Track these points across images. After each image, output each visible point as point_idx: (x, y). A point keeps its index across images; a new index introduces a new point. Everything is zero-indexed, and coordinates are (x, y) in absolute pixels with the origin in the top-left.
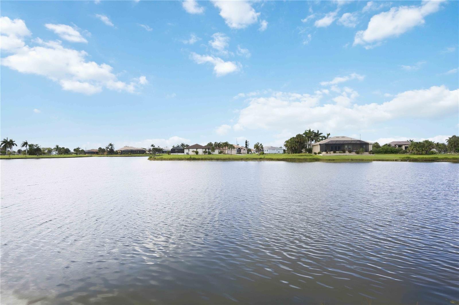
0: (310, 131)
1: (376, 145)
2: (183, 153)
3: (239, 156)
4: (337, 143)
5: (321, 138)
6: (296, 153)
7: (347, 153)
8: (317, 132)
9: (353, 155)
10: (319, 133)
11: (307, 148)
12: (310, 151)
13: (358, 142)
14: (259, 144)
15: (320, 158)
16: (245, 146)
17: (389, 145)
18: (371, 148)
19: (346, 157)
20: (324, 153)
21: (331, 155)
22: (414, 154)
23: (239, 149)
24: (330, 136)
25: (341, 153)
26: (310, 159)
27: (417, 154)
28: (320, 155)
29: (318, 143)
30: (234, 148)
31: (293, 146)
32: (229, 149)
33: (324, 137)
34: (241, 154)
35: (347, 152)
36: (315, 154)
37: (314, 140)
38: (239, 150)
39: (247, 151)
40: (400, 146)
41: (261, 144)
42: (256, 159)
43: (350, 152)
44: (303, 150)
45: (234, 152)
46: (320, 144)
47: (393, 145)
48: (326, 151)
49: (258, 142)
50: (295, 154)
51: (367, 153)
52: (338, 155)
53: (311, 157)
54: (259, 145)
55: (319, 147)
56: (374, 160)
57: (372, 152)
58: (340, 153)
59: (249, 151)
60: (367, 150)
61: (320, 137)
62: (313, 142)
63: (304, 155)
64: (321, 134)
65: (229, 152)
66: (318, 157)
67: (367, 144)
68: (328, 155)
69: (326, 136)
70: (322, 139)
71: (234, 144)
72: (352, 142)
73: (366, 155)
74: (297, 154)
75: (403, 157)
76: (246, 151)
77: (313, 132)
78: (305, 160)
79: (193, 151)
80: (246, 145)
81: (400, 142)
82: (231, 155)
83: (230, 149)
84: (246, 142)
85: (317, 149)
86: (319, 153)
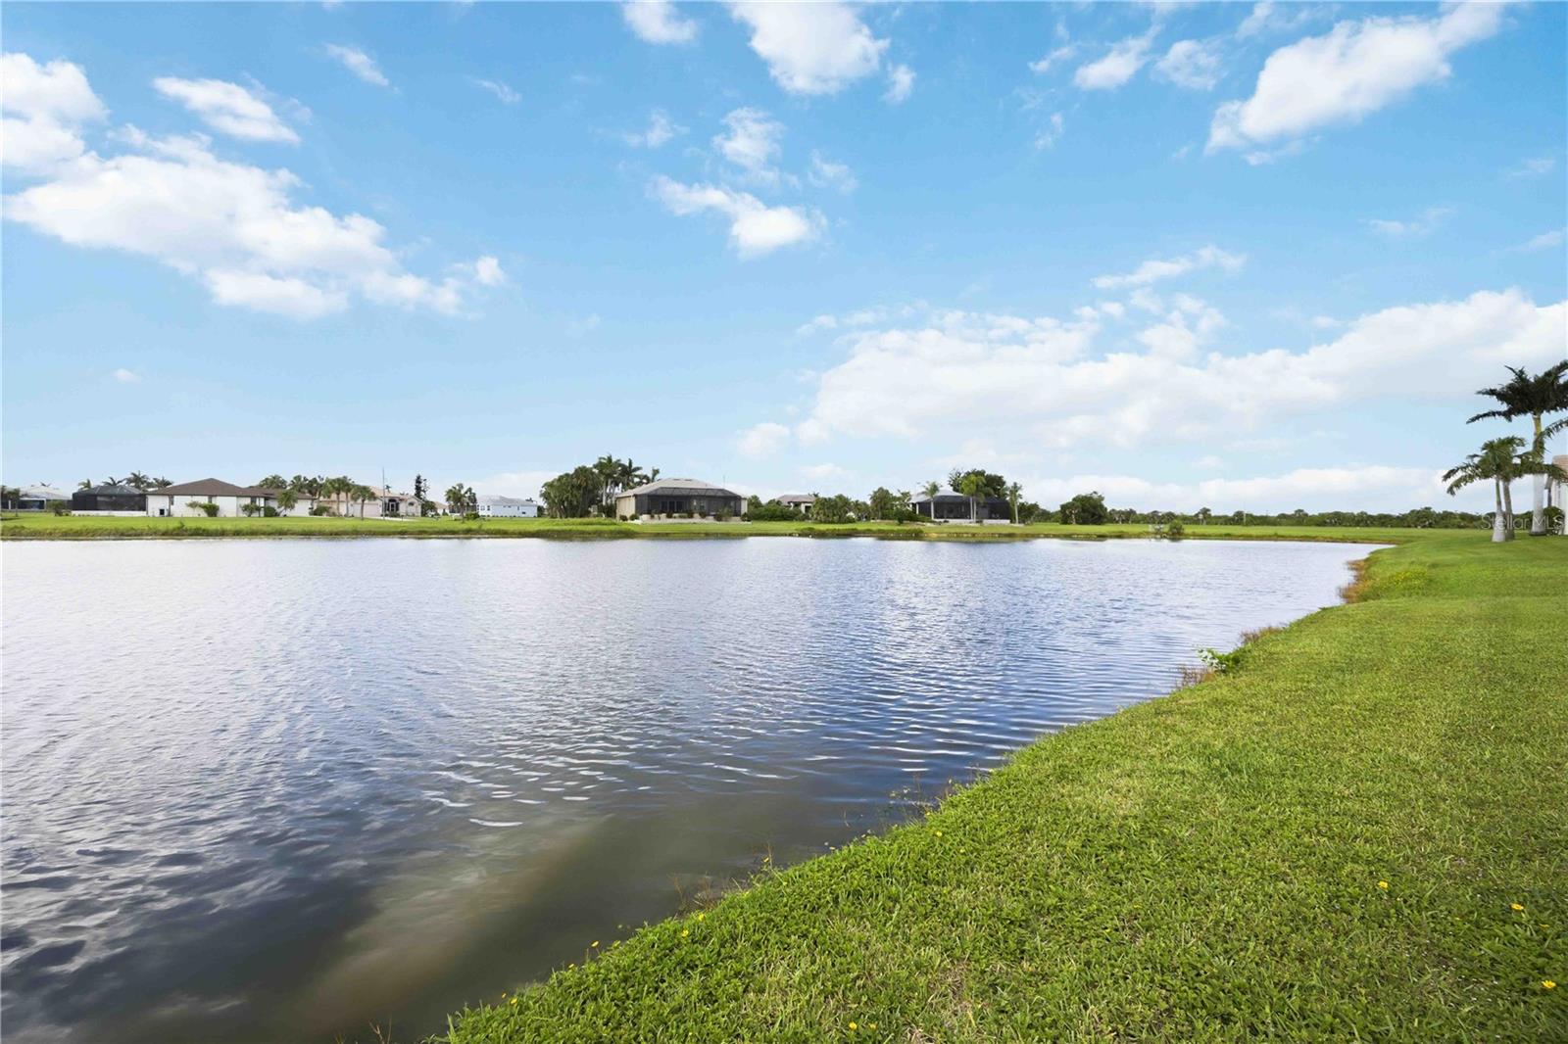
0: (610, 459)
1: (754, 502)
2: (143, 508)
3: (392, 524)
4: (677, 493)
5: (636, 480)
6: (573, 516)
7: (697, 519)
8: (627, 464)
9: (709, 523)
10: (634, 466)
11: (604, 503)
12: (610, 511)
13: (720, 494)
14: (461, 486)
15: (637, 530)
16: (413, 492)
17: (779, 503)
18: (744, 508)
19: (694, 528)
20: (645, 517)
21: (662, 521)
22: (821, 522)
23: (392, 500)
24: (657, 477)
25: (684, 517)
26: (611, 532)
27: (825, 522)
28: (636, 521)
29: (630, 492)
30: (373, 496)
31: (567, 498)
32: (355, 499)
33: (646, 477)
34: (397, 516)
35: (696, 515)
36: (624, 518)
37: (621, 485)
38: (392, 506)
39: (420, 507)
40: (797, 505)
41: (470, 490)
42: (453, 532)
43: (703, 515)
44: (593, 510)
45: (373, 511)
46: (635, 496)
47: (785, 503)
48: (649, 513)
49: (459, 482)
50: (571, 520)
51: (738, 518)
52: (677, 522)
53: (612, 528)
54: (463, 492)
55: (633, 501)
56: (751, 535)
57: (748, 517)
58: (681, 517)
59: (428, 507)
60: (737, 514)
61: (636, 476)
62: (618, 490)
63: (595, 521)
64: (638, 469)
65: (355, 509)
66: (632, 528)
67: (737, 499)
68: (656, 521)
69: (650, 476)
70: (640, 484)
71: (376, 485)
72: (708, 494)
73: (735, 524)
74: (579, 520)
75: (802, 527)
76: (417, 509)
77: (618, 464)
78: (598, 535)
79: (193, 505)
80: (418, 488)
81: (797, 497)
82: (363, 519)
83: (360, 501)
84: (418, 481)
85: (628, 508)
86: (633, 518)
